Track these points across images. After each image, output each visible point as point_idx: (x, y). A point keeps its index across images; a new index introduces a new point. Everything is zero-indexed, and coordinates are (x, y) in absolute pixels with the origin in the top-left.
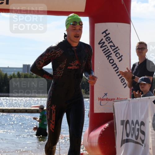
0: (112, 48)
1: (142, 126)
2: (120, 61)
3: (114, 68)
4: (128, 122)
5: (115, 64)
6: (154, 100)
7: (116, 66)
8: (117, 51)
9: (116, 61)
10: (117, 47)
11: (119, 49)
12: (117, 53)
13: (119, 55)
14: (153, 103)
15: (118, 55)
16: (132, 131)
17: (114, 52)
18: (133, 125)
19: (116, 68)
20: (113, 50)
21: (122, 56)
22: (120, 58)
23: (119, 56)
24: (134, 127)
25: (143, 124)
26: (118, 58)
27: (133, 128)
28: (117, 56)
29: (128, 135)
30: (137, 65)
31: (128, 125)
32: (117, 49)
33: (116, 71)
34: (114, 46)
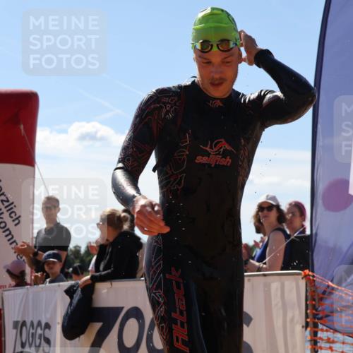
0: (3, 204)
1: (47, 330)
2: (16, 225)
3: (6, 236)
4: (24, 323)
5: (8, 229)
6: (66, 288)
7: (10, 234)
8: (12, 208)
9: (10, 225)
10: (13, 203)
11: (15, 206)
12: (11, 211)
13: (16, 215)
14: (64, 294)
15: (13, 215)
16: (31, 339)
17: (8, 211)
18: (33, 329)
19: (10, 237)
20: (6, 207)
21: (20, 217)
22: (17, 220)
23: (15, 217)
24: (34, 331)
25: (48, 326)
26: (13, 221)
27: (33, 334)
28: (12, 217)
29: (23, 345)
30: (43, 232)
31: (24, 328)
32: (12, 206)
33: (9, 240)
34: (8, 201)
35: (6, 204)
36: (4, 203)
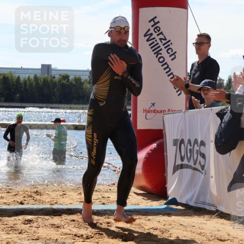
1: (202, 147)
2: (172, 60)
3: (165, 69)
4: (182, 141)
5: (166, 63)
7: (168, 67)
8: (169, 45)
9: (168, 59)
10: (170, 41)
11: (171, 44)
12: (168, 49)
13: (172, 51)
15: (170, 51)
16: (189, 154)
17: (165, 48)
18: (191, 146)
19: (168, 69)
20: (164, 45)
21: (176, 52)
22: (173, 55)
23: (171, 53)
24: (192, 148)
25: (203, 143)
26: (170, 56)
27: (190, 150)
28: (169, 53)
29: (182, 159)
30: (196, 65)
31: (183, 145)
32: (169, 43)
33: (167, 73)
34: (165, 39)
35: (164, 42)
36: (162, 41)
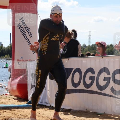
2: (31, 37)
3: (27, 41)
5: (28, 39)
7: (28, 40)
8: (29, 31)
9: (29, 37)
11: (30, 30)
12: (29, 32)
13: (30, 33)
15: (29, 33)
17: (27, 32)
19: (29, 42)
20: (27, 30)
22: (31, 35)
23: (30, 34)
26: (30, 35)
28: (29, 34)
32: (29, 30)
33: (28, 43)
34: (27, 28)
36: (26, 28)
